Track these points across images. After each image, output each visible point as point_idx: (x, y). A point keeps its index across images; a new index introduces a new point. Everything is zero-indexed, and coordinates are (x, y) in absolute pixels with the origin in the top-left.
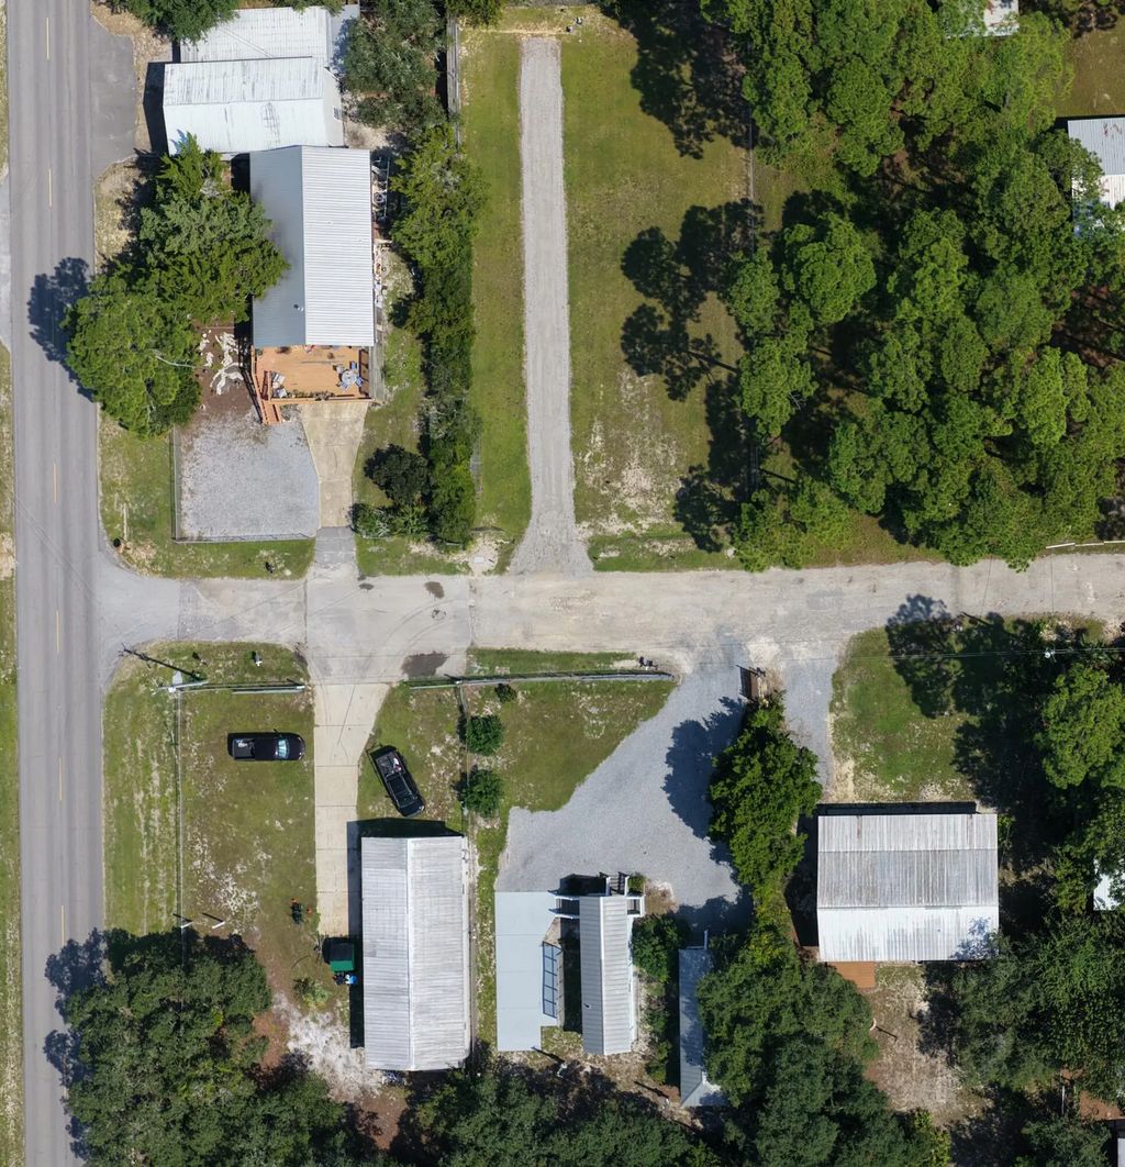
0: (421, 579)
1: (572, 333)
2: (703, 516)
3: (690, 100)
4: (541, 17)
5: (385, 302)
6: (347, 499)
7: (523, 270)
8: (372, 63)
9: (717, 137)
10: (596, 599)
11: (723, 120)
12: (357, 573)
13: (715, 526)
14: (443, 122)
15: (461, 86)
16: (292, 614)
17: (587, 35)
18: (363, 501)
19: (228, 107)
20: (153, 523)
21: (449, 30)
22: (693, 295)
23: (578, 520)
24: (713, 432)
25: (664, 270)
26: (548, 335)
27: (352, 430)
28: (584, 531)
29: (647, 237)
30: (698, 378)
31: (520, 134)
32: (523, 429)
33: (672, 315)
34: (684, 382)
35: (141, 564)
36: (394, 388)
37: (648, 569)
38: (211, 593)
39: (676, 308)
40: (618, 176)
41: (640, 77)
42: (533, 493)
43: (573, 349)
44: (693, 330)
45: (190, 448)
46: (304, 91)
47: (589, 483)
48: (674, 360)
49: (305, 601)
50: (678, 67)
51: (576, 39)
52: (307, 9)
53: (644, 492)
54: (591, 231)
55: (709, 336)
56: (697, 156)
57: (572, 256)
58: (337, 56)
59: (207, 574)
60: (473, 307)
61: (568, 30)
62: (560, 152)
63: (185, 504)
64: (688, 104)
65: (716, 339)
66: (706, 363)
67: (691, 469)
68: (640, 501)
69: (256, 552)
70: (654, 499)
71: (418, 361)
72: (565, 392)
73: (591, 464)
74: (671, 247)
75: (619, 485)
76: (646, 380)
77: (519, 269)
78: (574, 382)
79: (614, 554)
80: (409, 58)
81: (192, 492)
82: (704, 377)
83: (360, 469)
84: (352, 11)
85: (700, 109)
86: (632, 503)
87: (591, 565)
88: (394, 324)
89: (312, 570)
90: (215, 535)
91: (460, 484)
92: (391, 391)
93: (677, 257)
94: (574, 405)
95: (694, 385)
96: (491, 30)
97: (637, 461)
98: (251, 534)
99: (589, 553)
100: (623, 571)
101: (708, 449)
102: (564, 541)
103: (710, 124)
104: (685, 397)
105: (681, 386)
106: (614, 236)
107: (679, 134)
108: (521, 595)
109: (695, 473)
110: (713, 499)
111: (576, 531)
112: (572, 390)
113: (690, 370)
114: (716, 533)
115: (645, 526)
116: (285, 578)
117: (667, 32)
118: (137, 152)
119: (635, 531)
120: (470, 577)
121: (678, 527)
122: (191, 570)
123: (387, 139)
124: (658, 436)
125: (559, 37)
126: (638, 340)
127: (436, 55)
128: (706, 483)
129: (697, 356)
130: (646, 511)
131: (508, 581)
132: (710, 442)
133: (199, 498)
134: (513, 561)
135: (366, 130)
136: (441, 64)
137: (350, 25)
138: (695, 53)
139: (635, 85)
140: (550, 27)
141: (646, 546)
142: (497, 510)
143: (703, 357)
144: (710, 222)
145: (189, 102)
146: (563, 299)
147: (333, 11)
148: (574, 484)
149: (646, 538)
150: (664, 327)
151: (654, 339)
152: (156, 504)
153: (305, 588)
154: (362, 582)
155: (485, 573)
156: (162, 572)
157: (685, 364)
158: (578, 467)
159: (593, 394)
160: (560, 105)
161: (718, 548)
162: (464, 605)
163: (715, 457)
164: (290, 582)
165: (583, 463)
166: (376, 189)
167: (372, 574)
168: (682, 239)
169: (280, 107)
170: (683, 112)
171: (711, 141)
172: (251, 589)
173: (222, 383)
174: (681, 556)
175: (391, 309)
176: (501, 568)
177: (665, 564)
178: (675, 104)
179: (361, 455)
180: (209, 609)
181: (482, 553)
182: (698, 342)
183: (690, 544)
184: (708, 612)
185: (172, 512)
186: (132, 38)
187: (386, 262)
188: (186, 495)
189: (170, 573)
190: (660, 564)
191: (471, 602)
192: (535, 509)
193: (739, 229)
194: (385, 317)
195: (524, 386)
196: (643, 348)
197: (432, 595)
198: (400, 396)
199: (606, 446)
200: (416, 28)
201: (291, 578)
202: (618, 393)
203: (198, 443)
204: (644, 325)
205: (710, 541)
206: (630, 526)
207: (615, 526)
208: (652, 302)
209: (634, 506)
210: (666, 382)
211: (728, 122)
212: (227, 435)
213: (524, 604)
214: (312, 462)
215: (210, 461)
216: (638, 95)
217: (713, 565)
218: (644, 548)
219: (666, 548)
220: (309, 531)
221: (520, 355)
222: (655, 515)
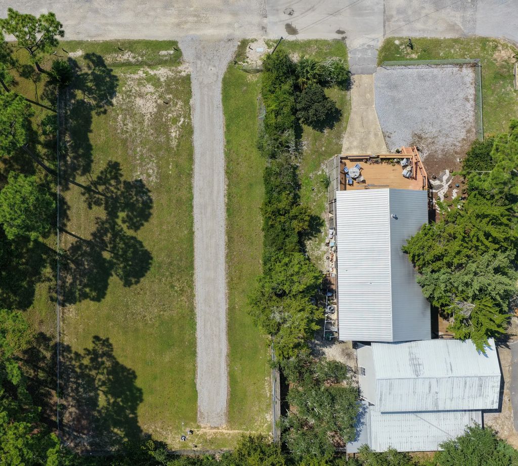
0: (301, 37)
1: (192, 211)
2: (98, 80)
3: (100, 380)
4: (212, 442)
5: (326, 235)
6: (354, 94)
7: (227, 256)
8: (337, 407)
9: (82, 352)
10: (177, 21)
11: (78, 364)
12: (348, 42)
13: (90, 72)
14: (283, 363)
15: (271, 392)
16: (394, 13)
17: (178, 428)
18: (343, 93)
19: (450, 375)
20: (495, 78)
21: (279, 433)
22: (101, 238)
23: (188, 77)
24: (88, 140)
25: (122, 256)
26: (209, 209)
27: (351, 143)
28: (185, 69)
29: (133, 280)
30: (99, 178)
31: (228, 355)
32: (228, 142)
33: (116, 223)
34: (108, 176)
35: (505, 46)
36: (320, 172)
37: (139, 42)
38: (452, 27)
39: (113, 228)
40: (157, 324)
41: (136, 397)
42: (221, 97)
43: (191, 199)
44: (101, 212)
45: (468, 131)
46: (391, 385)
47: (180, 103)
48: (115, 191)
49: (384, 22)
50: (109, 403)
51: (186, 425)
52: (386, 450)
53: (141, 96)
54: (176, 284)
55: (90, 208)
56: (97, 338)
57: (191, 266)
58: (363, 414)
59: (456, 41)
60: (263, 230)
61: (192, 432)
62: (199, 341)
63: (472, 91)
64: (101, 377)
65: (85, 205)
66: (93, 188)
67: (105, 112)
68: (143, 90)
69: (420, 58)
70: (133, 91)
71: (303, 192)
72: (197, 168)
73: (179, 116)
74: (116, 272)
75: (159, 101)
76: (138, 176)
77: (229, 257)
78: (190, 175)
79: (163, 52)
80: (309, 411)
81: (467, 99)
82: (94, 177)
83: (345, 115)
84: (352, 448)
85: (93, 373)
86: (150, 88)
87: (180, 45)
88: (319, 219)
89: (380, 44)
90: (449, 69)
91: (273, 96)
92: (323, 171)
93: (112, 265)
94: (191, 158)
95: (102, 172)
96: (247, 433)
97: (146, 118)
98: (424, 70)
99: (181, 54)
100: (157, 41)
101: (93, 127)
102: (199, 62)
103: (86, 361)
104: (108, 164)
105: (111, 172)
106: (160, 280)
107: (109, 355)
108: (230, 25)
109: (102, 109)
110: (90, 91)
111: (191, 69)
112: (192, 170)
113: (104, 184)
114: (89, 67)
115: (141, 73)
116: (399, 39)
117: (116, 430)
118: (508, 347)
119: (148, 70)
120: (266, 38)
121: (117, 72)
122: (468, 44)
123: (324, 353)
124: (131, 135)
125: (199, 427)
126: (140, 205)
127: (289, 413)
128: (93, 102)
129: (99, 193)
130: (140, 83)
131: (239, 34)
132: (91, 131)
133: (461, 96)
134: (235, 49)
135: (341, 359)
136: (285, 407)
137: (354, 438)
138: (96, 414)
139: (140, 390)
140: (205, 434)
141: (140, 59)
142: (247, 85)
143: (95, 192)
144: (87, 290)
145: (480, 378)
146: (198, 235)
147: (367, 448)
148: (191, 102)
149: (140, 64)
150: (122, 215)
151: (129, 206)
152: (493, 91)
153: (385, 32)
154: (344, 35)
155: (256, 40)
156: (489, 41)
157: (108, 188)
158: (188, 115)
159: (177, 166)
160: (199, 376)
161: (87, 56)
162: (271, 18)
163: (88, 121)
164: (396, 35)
165: (185, 117)
166: (334, 317)
167: (337, 42)
168: (107, 278)
169: (410, 373)
170: (105, 371)
171: (86, 349)
172: (424, 31)
173: (445, 178)
174: (116, 51)
175: (322, 229)
176: (244, 44)
177: (127, 45)
178: (111, 377)
179: (344, 124)
180: (454, 16)
181: (257, 54)
182: (98, 203)
183: (108, 59)
184: (96, 11)
185: (481, 85)
186: (514, 431)
187: (326, 264)
188: (471, 97)
189: (484, 41)
190: (130, 45)
191: (265, 21)
192: (220, 85)
193: (68, 285)
194: (327, 224)
195: (227, 173)
196: (137, 200)
197: (293, 26)
198: (317, 166)
199: (168, 129)
200: (304, 434)
201: (394, 38)
202: (159, 167)
203: (463, 135)
204: (136, 217)
205: (93, 62)
206: (152, 72)
207: (162, 72)
208: (130, 233)
209: (148, 86)
210: (121, 175)
211: (74, 362)
212: (442, 140)
213: (228, 18)
214: (380, 121)
215: (454, 121)
216: (138, 383)
217: (93, 44)
218: (142, 56)
219: (126, 57)
220: (381, 71)
221: (230, 196)
222: (133, 80)
